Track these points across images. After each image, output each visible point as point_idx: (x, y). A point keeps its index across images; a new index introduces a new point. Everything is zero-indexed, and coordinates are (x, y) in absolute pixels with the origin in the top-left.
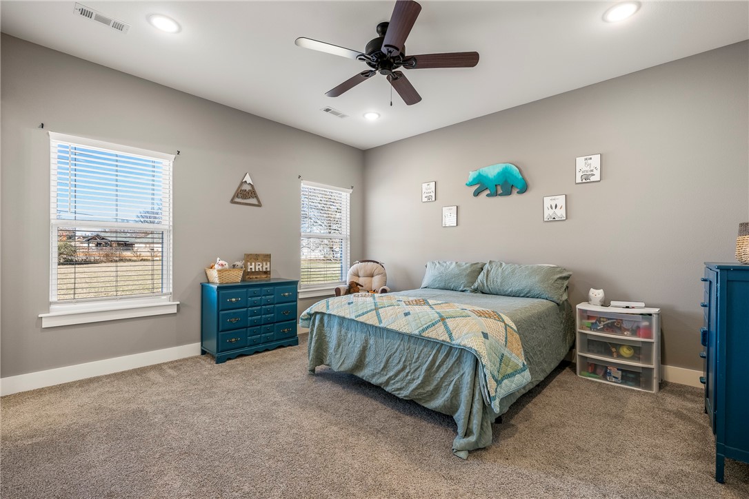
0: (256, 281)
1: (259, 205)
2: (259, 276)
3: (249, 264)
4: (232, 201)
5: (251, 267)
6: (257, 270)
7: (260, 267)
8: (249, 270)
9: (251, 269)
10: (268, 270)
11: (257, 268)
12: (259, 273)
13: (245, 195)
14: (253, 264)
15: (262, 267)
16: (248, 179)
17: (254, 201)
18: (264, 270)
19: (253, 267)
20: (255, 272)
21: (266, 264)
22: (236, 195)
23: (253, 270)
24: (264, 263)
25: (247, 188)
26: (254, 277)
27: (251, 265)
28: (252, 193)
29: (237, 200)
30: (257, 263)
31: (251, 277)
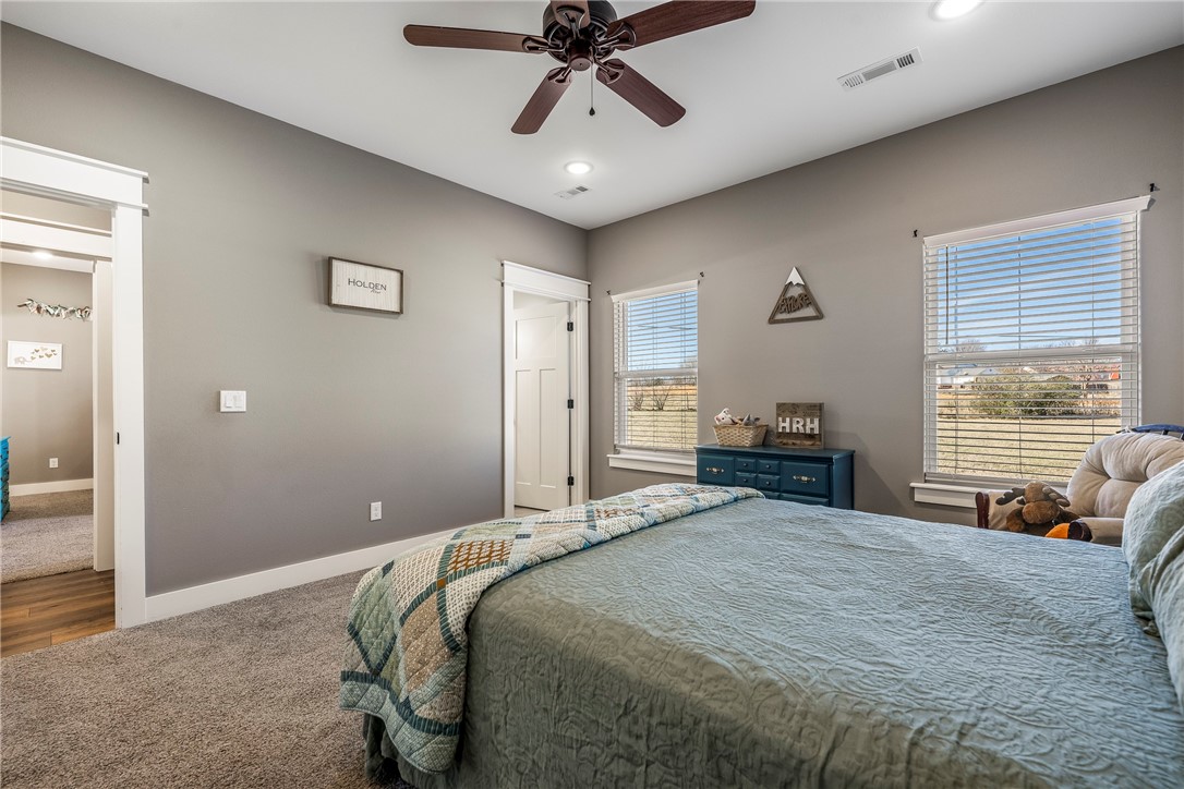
0: (794, 450)
1: (819, 316)
2: (798, 442)
3: (780, 419)
4: (772, 321)
5: (783, 425)
6: (795, 430)
7: (800, 426)
8: (780, 430)
9: (784, 428)
10: (816, 432)
11: (795, 427)
12: (798, 435)
13: (795, 304)
14: (788, 420)
15: (804, 426)
16: (795, 278)
17: (809, 311)
18: (808, 431)
19: (787, 425)
20: (791, 433)
21: (812, 422)
22: (778, 309)
23: (788, 430)
24: (808, 420)
25: (795, 292)
26: (790, 442)
27: (784, 421)
28: (807, 299)
29: (779, 317)
30: (796, 419)
31: (785, 441)
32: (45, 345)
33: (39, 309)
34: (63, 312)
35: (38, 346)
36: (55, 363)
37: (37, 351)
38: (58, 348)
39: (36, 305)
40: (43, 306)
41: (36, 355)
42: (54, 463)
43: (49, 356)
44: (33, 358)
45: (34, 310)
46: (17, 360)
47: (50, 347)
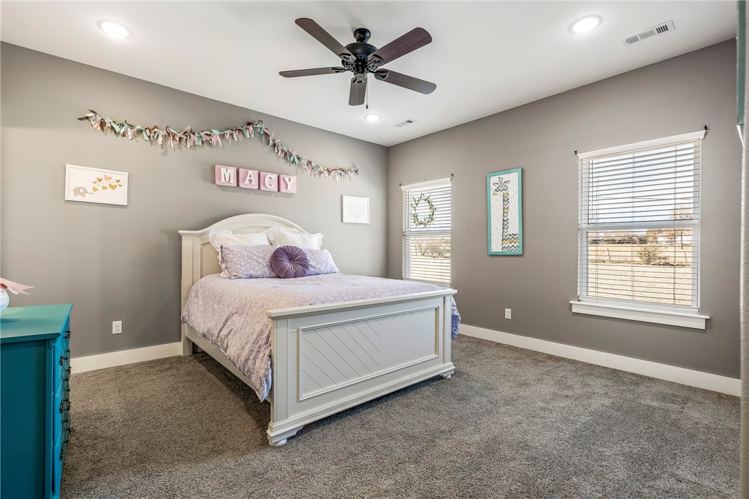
32: (110, 173)
33: (102, 124)
34: (130, 133)
35: (100, 173)
36: (119, 196)
37: (100, 180)
38: (123, 177)
39: (99, 118)
40: (108, 121)
41: (99, 186)
42: (117, 327)
43: (113, 187)
44: (95, 189)
45: (97, 125)
46: (77, 191)
47: (115, 175)
